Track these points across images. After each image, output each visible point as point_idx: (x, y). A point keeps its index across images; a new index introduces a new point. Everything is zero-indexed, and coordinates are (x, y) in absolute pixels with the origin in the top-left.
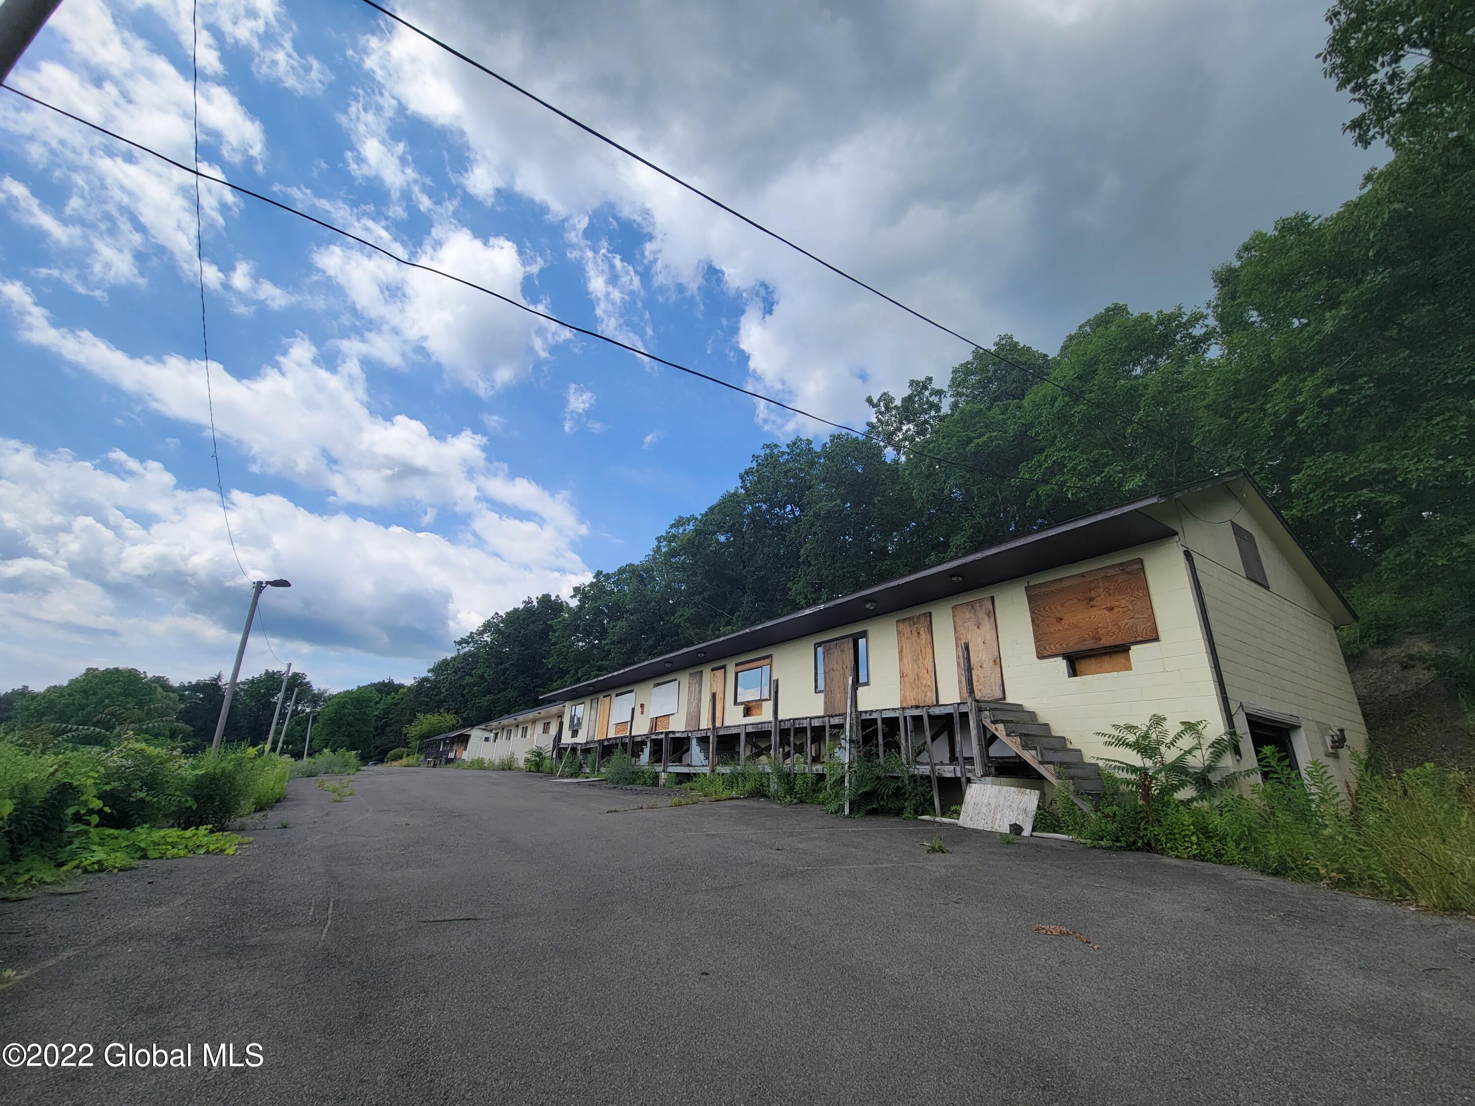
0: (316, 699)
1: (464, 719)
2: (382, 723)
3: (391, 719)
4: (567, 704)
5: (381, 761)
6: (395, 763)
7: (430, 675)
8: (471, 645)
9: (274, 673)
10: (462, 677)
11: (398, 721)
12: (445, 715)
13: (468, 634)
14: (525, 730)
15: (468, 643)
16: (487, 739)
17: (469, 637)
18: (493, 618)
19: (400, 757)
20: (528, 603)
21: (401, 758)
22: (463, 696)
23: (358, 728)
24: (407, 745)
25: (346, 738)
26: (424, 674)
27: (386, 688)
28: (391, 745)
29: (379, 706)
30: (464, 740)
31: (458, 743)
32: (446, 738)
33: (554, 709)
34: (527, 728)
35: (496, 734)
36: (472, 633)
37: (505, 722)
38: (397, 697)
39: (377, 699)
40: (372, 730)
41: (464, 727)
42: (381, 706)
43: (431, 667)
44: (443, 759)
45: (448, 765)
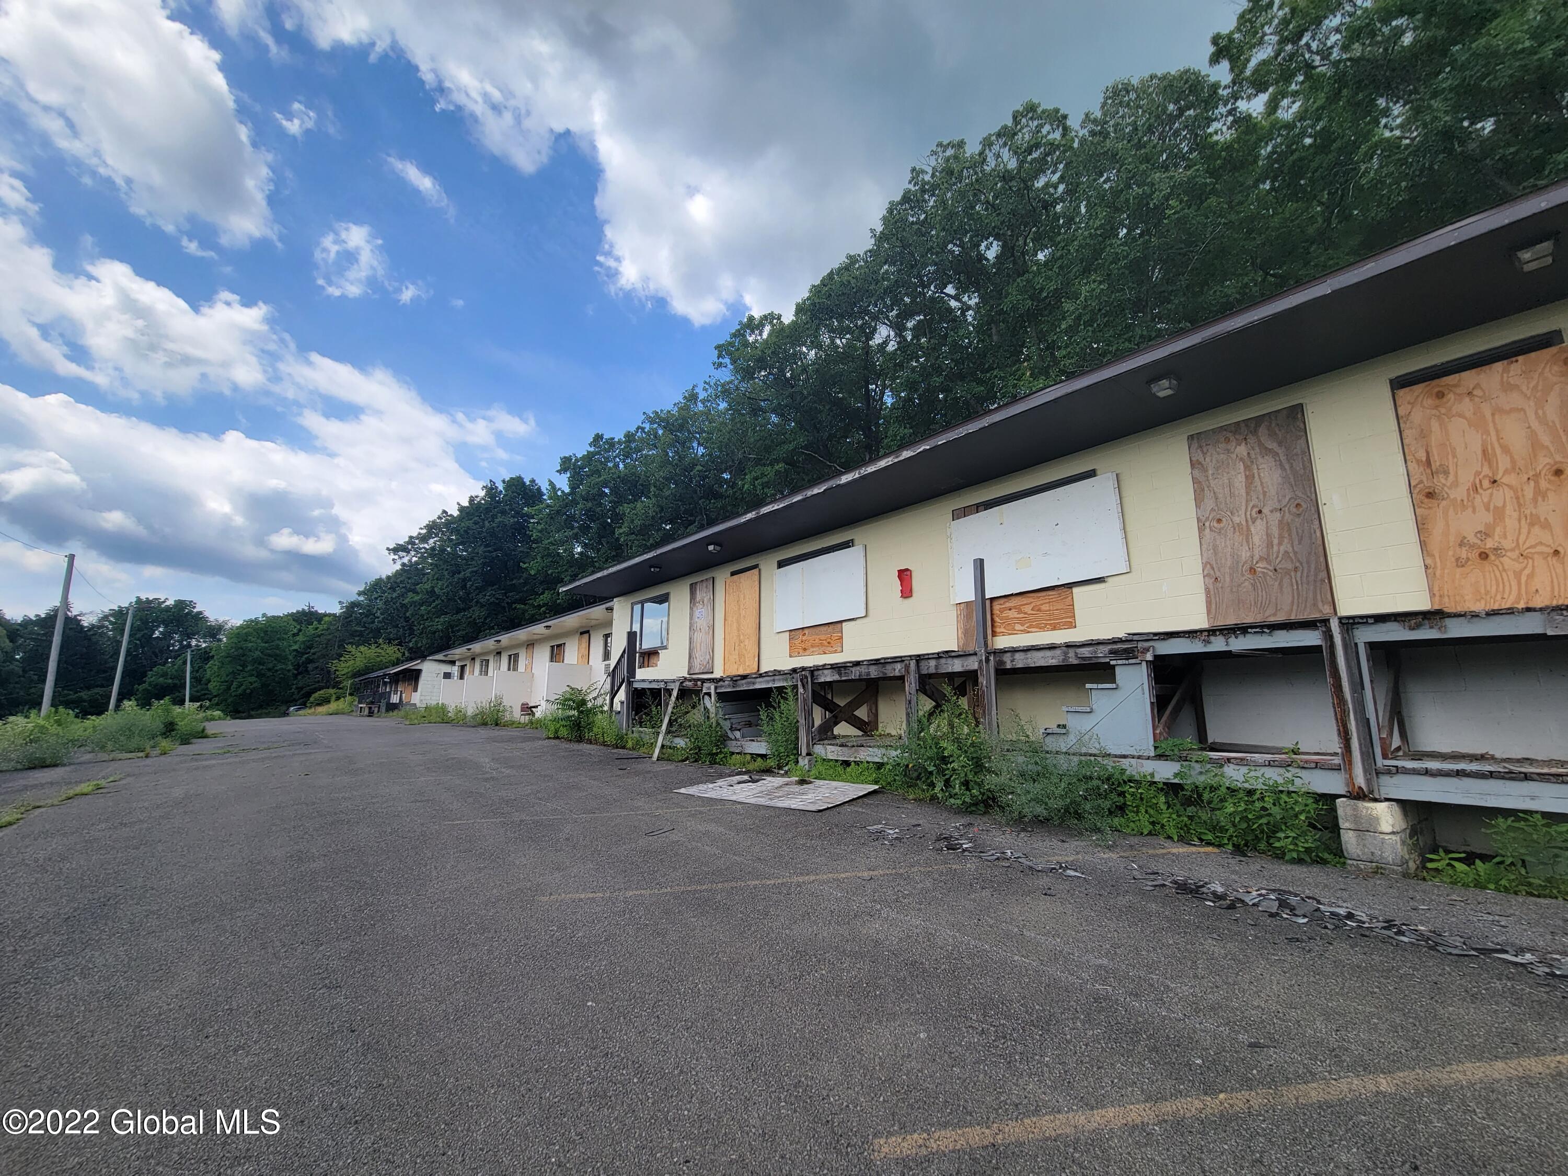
0: (214, 632)
1: (410, 650)
2: (303, 659)
3: (314, 654)
4: (617, 603)
5: (304, 705)
6: (320, 709)
7: (361, 598)
8: (413, 553)
9: (148, 601)
10: (402, 595)
11: (324, 656)
12: (385, 647)
13: (407, 539)
14: (513, 661)
15: (408, 551)
16: (447, 676)
17: (408, 543)
18: (440, 518)
19: (327, 701)
20: (492, 489)
21: (329, 702)
22: (407, 619)
23: (270, 665)
24: (336, 685)
25: (253, 679)
26: (354, 598)
27: (307, 617)
28: (317, 685)
29: (298, 638)
30: (413, 677)
31: (404, 681)
32: (385, 675)
33: (596, 612)
34: (517, 655)
35: (463, 668)
36: (411, 537)
37: (477, 647)
38: (321, 627)
39: (295, 631)
40: (291, 667)
41: (411, 659)
42: (300, 638)
43: (362, 589)
44: (383, 704)
45: (391, 713)
